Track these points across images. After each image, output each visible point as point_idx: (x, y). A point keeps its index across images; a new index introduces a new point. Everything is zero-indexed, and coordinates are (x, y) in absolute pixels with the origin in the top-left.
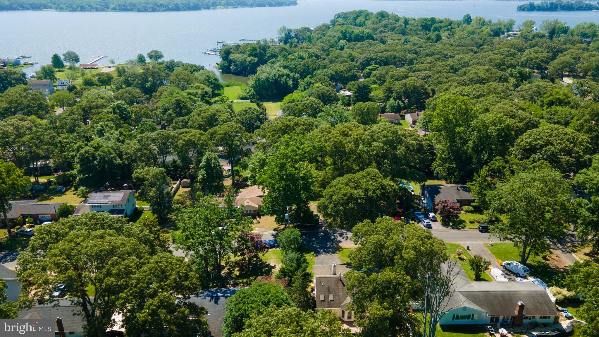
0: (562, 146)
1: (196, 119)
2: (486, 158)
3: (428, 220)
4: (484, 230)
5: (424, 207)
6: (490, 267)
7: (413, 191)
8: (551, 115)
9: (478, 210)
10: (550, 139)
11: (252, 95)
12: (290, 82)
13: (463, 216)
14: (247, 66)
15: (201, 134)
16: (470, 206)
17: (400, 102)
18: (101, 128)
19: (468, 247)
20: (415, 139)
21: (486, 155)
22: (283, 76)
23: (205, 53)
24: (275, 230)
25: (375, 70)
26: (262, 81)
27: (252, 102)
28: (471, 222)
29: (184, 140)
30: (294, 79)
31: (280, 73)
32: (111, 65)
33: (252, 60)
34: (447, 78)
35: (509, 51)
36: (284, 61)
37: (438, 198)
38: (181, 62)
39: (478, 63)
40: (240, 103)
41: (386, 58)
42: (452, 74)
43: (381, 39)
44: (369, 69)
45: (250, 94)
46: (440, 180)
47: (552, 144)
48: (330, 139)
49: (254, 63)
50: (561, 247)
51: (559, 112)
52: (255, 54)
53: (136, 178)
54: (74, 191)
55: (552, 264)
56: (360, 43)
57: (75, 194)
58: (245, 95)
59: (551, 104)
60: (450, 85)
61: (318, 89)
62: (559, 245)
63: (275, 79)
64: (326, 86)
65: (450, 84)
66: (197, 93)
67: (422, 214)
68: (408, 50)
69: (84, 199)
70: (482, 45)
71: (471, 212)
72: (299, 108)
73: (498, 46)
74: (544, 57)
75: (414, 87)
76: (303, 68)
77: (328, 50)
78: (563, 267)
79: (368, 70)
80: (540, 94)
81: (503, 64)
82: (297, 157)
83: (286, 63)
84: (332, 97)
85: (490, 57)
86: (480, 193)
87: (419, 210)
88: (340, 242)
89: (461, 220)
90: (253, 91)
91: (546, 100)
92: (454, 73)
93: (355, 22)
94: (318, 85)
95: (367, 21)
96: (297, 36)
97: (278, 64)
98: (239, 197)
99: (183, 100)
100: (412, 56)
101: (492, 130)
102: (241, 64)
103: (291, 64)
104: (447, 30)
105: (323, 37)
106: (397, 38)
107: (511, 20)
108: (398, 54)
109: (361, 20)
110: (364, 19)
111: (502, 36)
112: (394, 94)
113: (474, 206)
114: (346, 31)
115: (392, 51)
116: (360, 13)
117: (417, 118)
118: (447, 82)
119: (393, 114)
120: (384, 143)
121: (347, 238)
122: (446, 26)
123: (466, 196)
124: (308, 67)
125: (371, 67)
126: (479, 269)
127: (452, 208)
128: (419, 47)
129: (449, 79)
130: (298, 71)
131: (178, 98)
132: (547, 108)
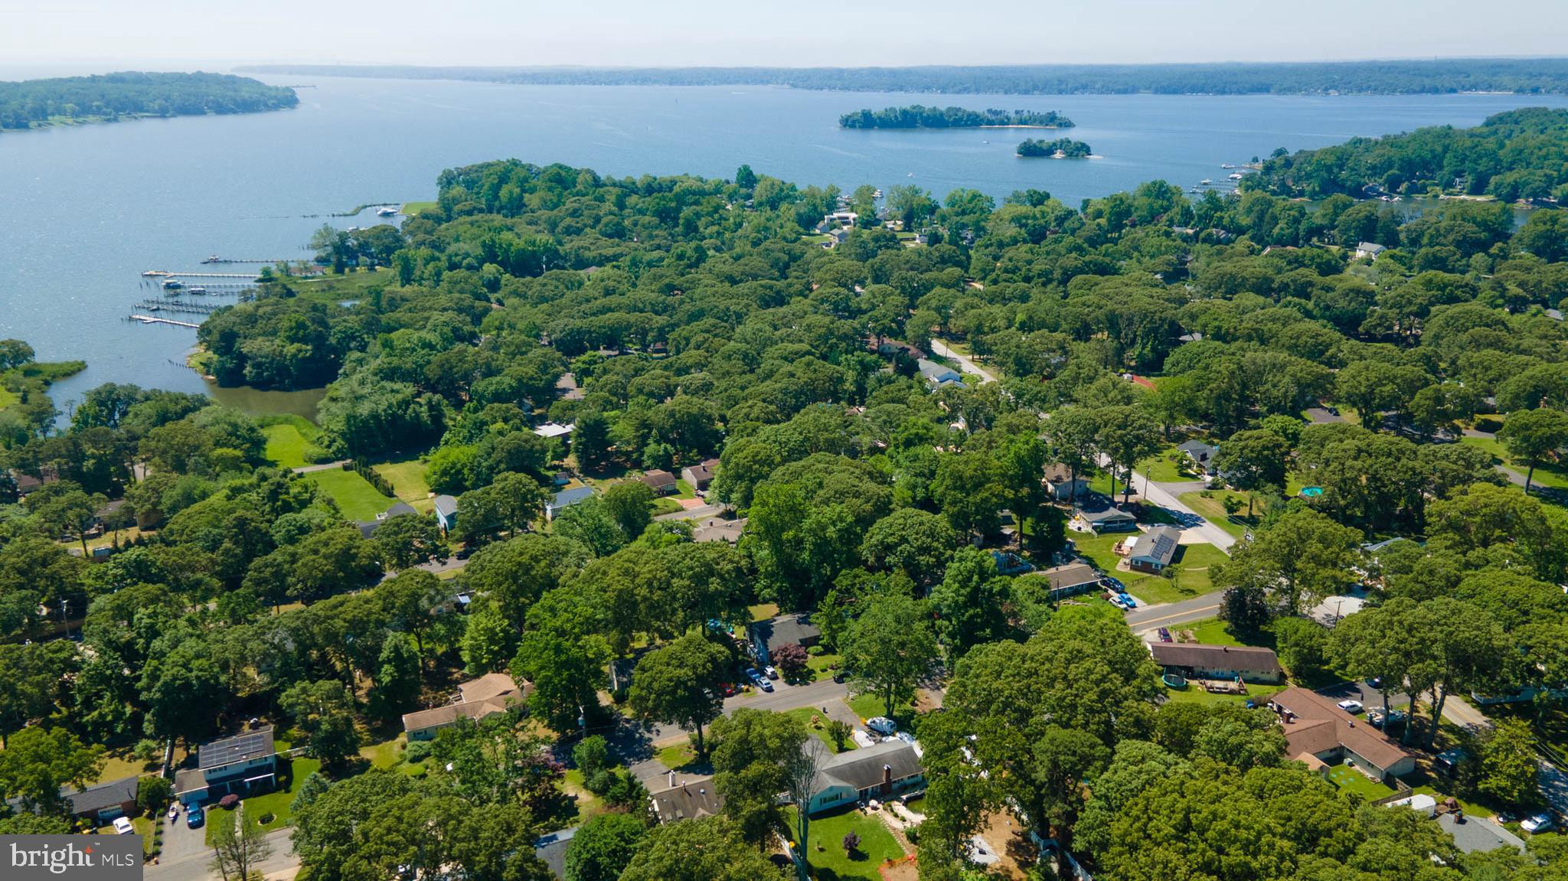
0: (919, 543)
2: (829, 574)
3: (766, 680)
4: (839, 680)
5: (757, 660)
6: (853, 731)
7: (733, 633)
9: (829, 650)
10: (904, 533)
11: (339, 450)
12: (425, 414)
13: (813, 662)
14: (288, 368)
16: (818, 645)
17: (669, 446)
19: (824, 710)
20: (731, 561)
21: (829, 569)
22: (407, 402)
23: (131, 319)
25: (597, 364)
26: (363, 422)
27: (346, 468)
28: (823, 671)
30: (431, 407)
31: (400, 397)
33: (300, 351)
34: (743, 388)
35: (837, 294)
36: (389, 355)
37: (774, 644)
40: (318, 473)
41: (610, 329)
42: (749, 377)
43: (577, 255)
44: (583, 362)
45: (334, 448)
46: (767, 604)
47: (907, 541)
49: (304, 359)
50: (929, 684)
52: (305, 336)
53: (290, 706)
55: (921, 709)
56: (537, 279)
58: (317, 451)
60: (750, 407)
61: (506, 439)
62: (926, 681)
63: (394, 415)
64: (519, 429)
65: (750, 403)
66: (251, 485)
67: (757, 671)
70: (787, 266)
71: (821, 654)
76: (439, 372)
79: (580, 364)
82: (576, 630)
83: (396, 361)
85: (805, 322)
86: (829, 626)
87: (749, 665)
88: (650, 740)
89: (809, 670)
90: (340, 443)
91: (902, 437)
92: (752, 371)
93: (496, 197)
94: (500, 425)
95: (526, 196)
96: (364, 247)
97: (375, 364)
98: (464, 701)
99: (249, 515)
100: (660, 320)
101: (831, 532)
102: (271, 363)
103: (408, 363)
104: (713, 224)
105: (437, 254)
106: (610, 252)
107: (833, 188)
108: (633, 317)
109: (511, 192)
110: (518, 190)
111: (821, 224)
112: (654, 432)
113: (823, 646)
114: (493, 241)
115: (619, 308)
116: (506, 173)
117: (705, 477)
118: (745, 399)
119: (659, 472)
120: (690, 578)
121: (658, 731)
122: (708, 214)
123: (810, 631)
124: (451, 368)
125: (584, 357)
126: (840, 737)
127: (796, 656)
128: (670, 289)
129: (747, 391)
130: (427, 380)
131: (237, 514)
132: (904, 451)
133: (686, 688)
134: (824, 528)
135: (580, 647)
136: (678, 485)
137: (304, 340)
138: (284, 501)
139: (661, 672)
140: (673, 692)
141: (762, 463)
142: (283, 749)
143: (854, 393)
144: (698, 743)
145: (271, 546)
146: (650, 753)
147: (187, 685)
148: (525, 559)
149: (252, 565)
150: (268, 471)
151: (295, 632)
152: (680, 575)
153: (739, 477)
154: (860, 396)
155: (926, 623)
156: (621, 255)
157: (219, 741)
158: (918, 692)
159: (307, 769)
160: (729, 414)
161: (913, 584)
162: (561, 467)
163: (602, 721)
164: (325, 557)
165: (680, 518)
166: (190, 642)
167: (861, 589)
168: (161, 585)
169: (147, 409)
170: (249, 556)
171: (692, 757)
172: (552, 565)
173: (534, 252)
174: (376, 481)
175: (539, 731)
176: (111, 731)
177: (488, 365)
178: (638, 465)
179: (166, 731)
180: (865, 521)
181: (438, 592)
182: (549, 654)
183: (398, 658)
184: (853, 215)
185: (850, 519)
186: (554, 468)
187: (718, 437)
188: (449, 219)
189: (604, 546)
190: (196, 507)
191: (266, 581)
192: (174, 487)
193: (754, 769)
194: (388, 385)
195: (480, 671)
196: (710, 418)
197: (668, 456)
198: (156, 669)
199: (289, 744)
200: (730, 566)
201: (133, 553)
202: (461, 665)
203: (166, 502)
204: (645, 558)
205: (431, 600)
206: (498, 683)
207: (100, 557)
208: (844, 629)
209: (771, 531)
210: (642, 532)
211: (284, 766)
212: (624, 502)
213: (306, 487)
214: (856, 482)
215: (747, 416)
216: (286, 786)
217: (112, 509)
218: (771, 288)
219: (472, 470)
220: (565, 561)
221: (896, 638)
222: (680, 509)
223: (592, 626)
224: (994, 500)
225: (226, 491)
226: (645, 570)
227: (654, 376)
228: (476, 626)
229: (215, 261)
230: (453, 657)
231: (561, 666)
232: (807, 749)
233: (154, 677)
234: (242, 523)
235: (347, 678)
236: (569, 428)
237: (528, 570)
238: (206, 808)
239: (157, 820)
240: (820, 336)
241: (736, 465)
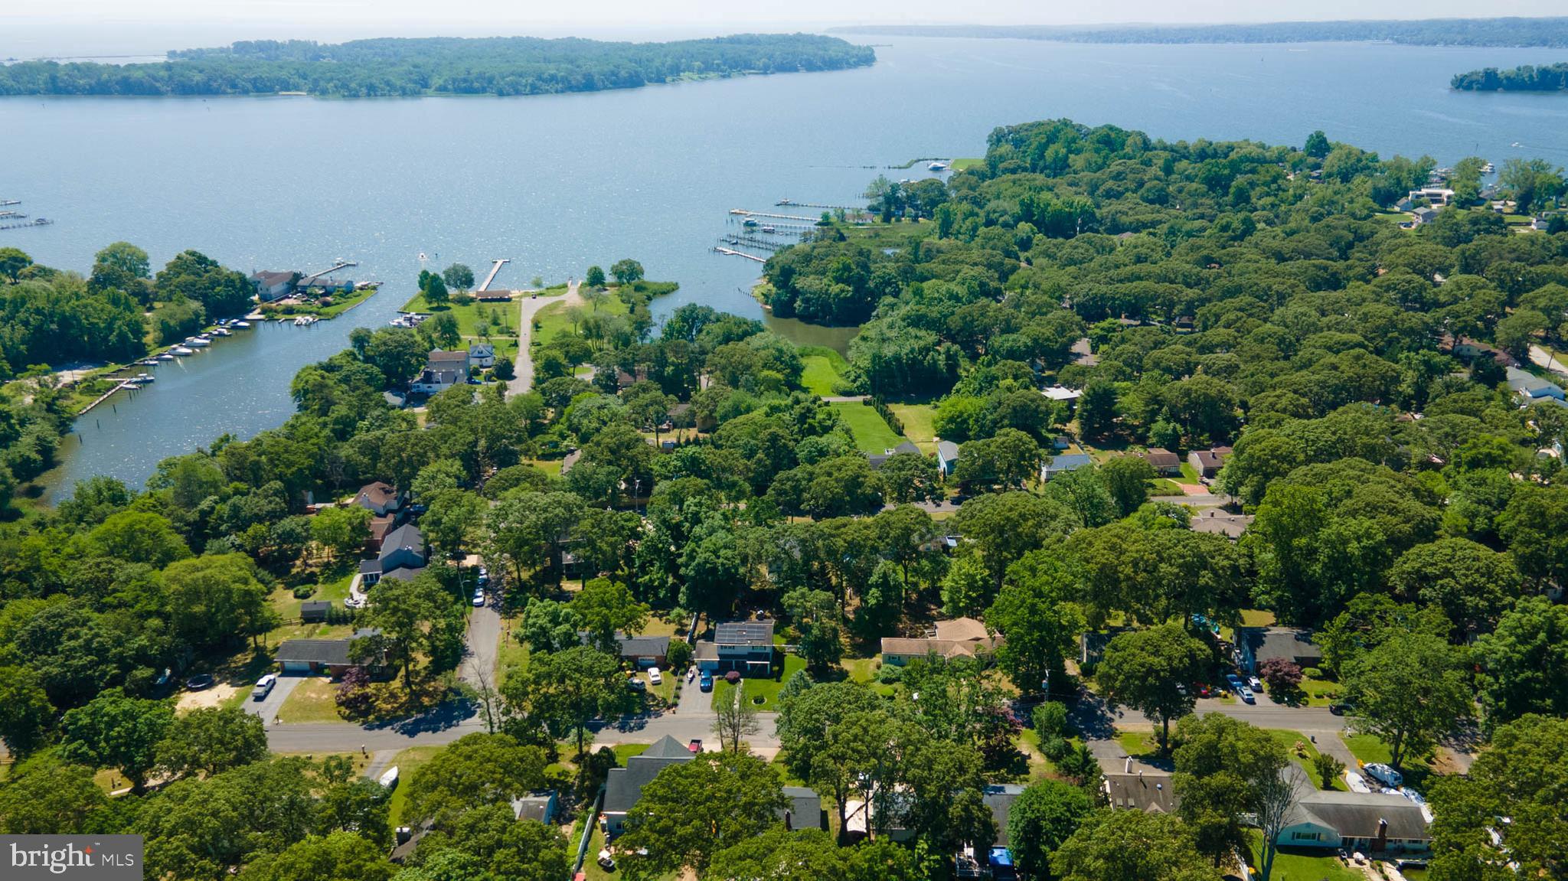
0: (1468, 581)
2: (1343, 593)
3: (1249, 691)
4: (1337, 711)
5: (1241, 668)
6: (1346, 771)
7: (1218, 633)
8: (1474, 485)
9: (1330, 675)
10: (1450, 565)
11: (862, 386)
12: (942, 362)
13: (1306, 684)
14: (831, 305)
16: (1316, 668)
17: (1178, 426)
19: (1313, 739)
21: (1344, 588)
22: (928, 349)
23: (716, 250)
25: (1115, 330)
26: (886, 362)
27: (866, 403)
28: (1318, 697)
30: (949, 356)
31: (922, 343)
32: (536, 290)
33: (843, 291)
34: (1272, 375)
35: (1409, 282)
36: (918, 303)
37: (1263, 655)
38: (711, 310)
40: (842, 404)
41: (1135, 298)
42: (1281, 363)
43: (1114, 220)
44: (1102, 329)
45: (858, 383)
46: (1263, 611)
47: (1451, 575)
48: (1093, 558)
49: (845, 298)
50: (1455, 744)
52: (849, 277)
55: (1437, 768)
56: (1070, 241)
58: (846, 383)
59: (1475, 464)
60: (1278, 396)
61: (1012, 396)
62: (1452, 740)
63: (914, 359)
64: (1027, 388)
65: (1278, 392)
67: (1239, 679)
70: (1350, 245)
71: (1319, 678)
74: (1489, 303)
75: (1206, 395)
76: (960, 323)
77: (1001, 264)
79: (1098, 331)
83: (923, 309)
84: (1038, 409)
85: (1364, 309)
86: (1333, 650)
87: (1231, 670)
88: (1112, 720)
89: (1301, 692)
90: (864, 378)
91: (1466, 456)
92: (1287, 358)
93: (1042, 156)
94: (1009, 381)
95: (1072, 156)
96: (911, 199)
97: (904, 310)
98: (938, 638)
99: (780, 432)
100: (1191, 293)
102: (818, 299)
103: (934, 312)
104: (1268, 194)
105: (976, 209)
106: (1148, 217)
107: (1426, 159)
108: (1162, 288)
109: (1057, 153)
110: (1064, 150)
111: (1403, 201)
112: (1165, 409)
113: (1322, 670)
114: (1032, 201)
115: (1148, 276)
116: (1054, 132)
117: (1214, 464)
118: (1274, 387)
119: (1163, 452)
120: (1180, 566)
121: (1122, 714)
122: (1265, 184)
123: (1308, 651)
124: (972, 321)
125: (1104, 324)
126: (1328, 774)
127: (1287, 674)
128: (1207, 261)
129: (1276, 380)
130: (949, 329)
131: (772, 430)
132: (1467, 471)
133: (1158, 677)
135: (1055, 612)
136: (1182, 467)
137: (847, 282)
138: (810, 424)
139: (1134, 655)
140: (1144, 679)
141: (1283, 459)
142: (780, 643)
143: (1411, 397)
144: (1162, 737)
145: (795, 463)
146: (1110, 734)
147: (714, 569)
148: (1014, 515)
149: (777, 477)
150: (802, 396)
151: (803, 542)
152: (1169, 560)
153: (1250, 470)
154: (1418, 400)
155: (1462, 673)
156: (1160, 222)
157: (731, 623)
158: (1439, 750)
159: (796, 666)
160: (1251, 401)
161: (1451, 625)
162: (1063, 431)
163: (1065, 689)
164: (837, 480)
165: (1179, 502)
166: (721, 533)
167: (1381, 618)
168: (706, 481)
169: (716, 328)
170: (777, 468)
171: (1154, 749)
172: (1039, 525)
173: (1070, 213)
174: (889, 418)
175: (1004, 685)
176: (656, 595)
177: (1008, 322)
178: (1142, 440)
179: (696, 604)
180: (1400, 543)
181: (929, 531)
182: (1023, 612)
183: (885, 584)
184: (1450, 192)
185: (1380, 537)
186: (1056, 431)
187: (1235, 424)
188: (993, 176)
189: (1094, 517)
190: (741, 419)
191: (786, 493)
192: (727, 399)
193: (1220, 779)
194: (913, 331)
195: (956, 613)
196: (1229, 403)
197: (1176, 437)
198: (693, 550)
199: (784, 640)
200: (1226, 563)
201: (691, 450)
202: (941, 604)
203: (720, 411)
204: (1134, 536)
205: (922, 537)
206: (971, 628)
207: (667, 449)
208: (1351, 657)
209: (1280, 534)
210: (1135, 510)
211: (778, 657)
212: (1121, 476)
213: (830, 415)
214: (1396, 498)
215: (1272, 406)
216: (777, 676)
217: (680, 410)
218: (1326, 269)
219: (976, 421)
220: (1053, 524)
221: (1417, 683)
222: (1181, 494)
223: (1070, 594)
225: (766, 409)
226: (1133, 548)
227: (1175, 351)
228: (960, 571)
229: (786, 204)
230: (934, 594)
231: (1033, 626)
232: (1285, 775)
233: (692, 557)
234: (774, 438)
235: (839, 592)
236: (1077, 394)
237: (1016, 525)
238: (715, 678)
239: (679, 677)
240: (1378, 327)
241: (1251, 456)
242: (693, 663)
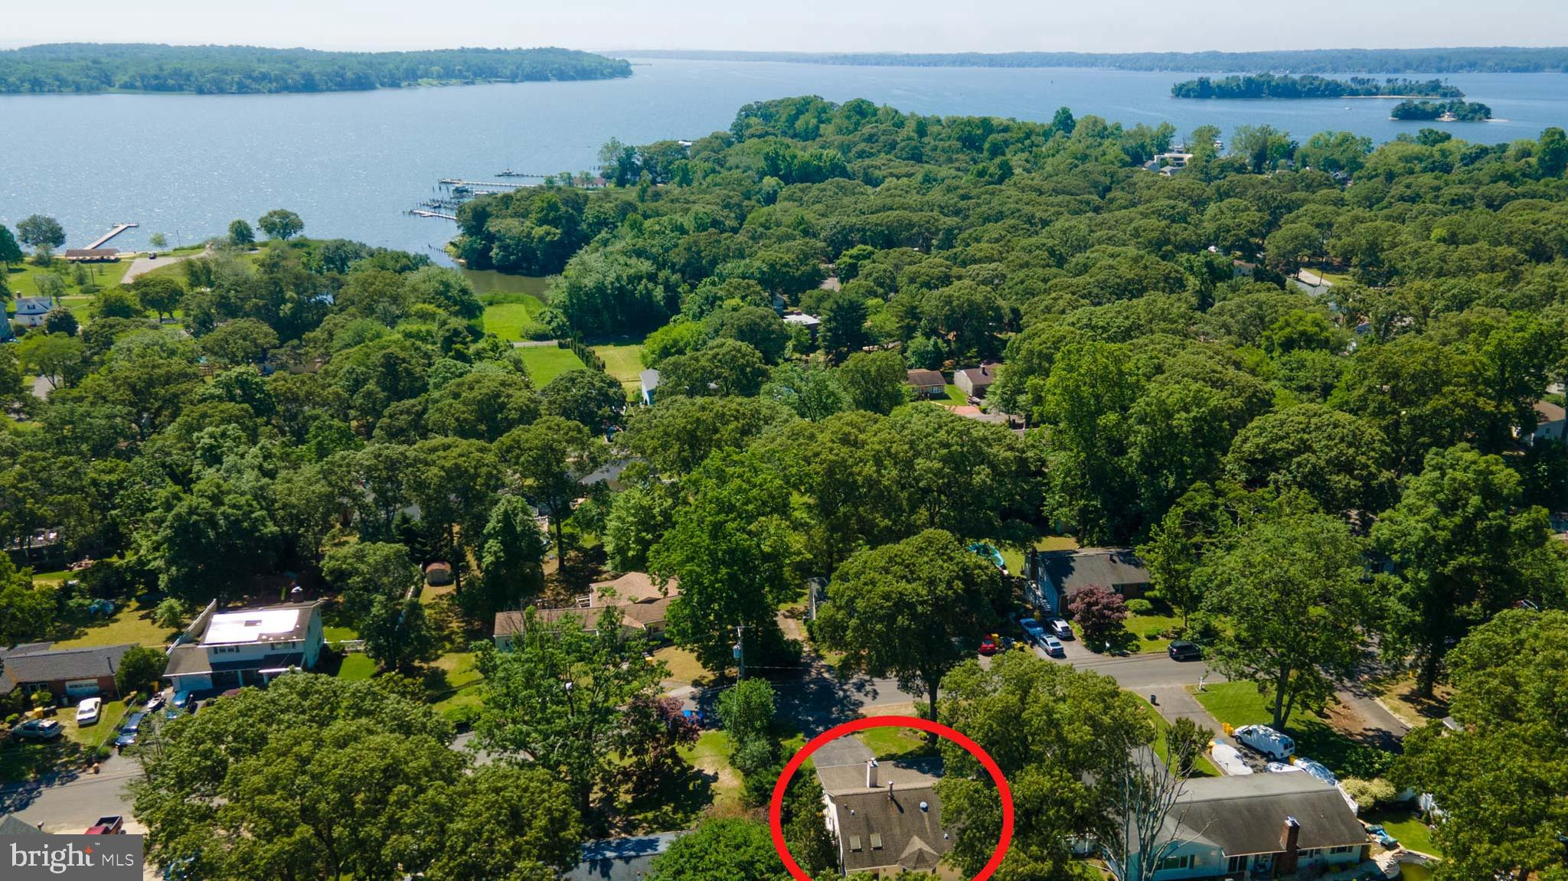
0: (1333, 454)
1: (451, 405)
2: (1171, 485)
3: (1054, 639)
4: (1185, 653)
5: (1041, 608)
6: (1212, 743)
7: (1004, 567)
8: (1291, 370)
9: (1160, 608)
10: (1306, 436)
11: (559, 327)
12: (659, 293)
13: (1133, 624)
14: (534, 251)
15: (482, 450)
16: (1143, 597)
17: (940, 341)
18: (212, 441)
19: (1153, 699)
20: (1011, 448)
21: (1172, 479)
22: (640, 278)
23: (411, 212)
24: (696, 683)
25: (865, 257)
26: (586, 294)
27: (561, 346)
28: (1152, 638)
29: (442, 468)
30: (668, 287)
31: (632, 271)
32: (157, 251)
33: (548, 234)
34: (1045, 281)
35: (1173, 208)
37: (1072, 585)
38: (363, 246)
39: (1109, 239)
40: (530, 349)
41: (888, 228)
42: (1054, 270)
43: (866, 174)
44: (851, 257)
45: (554, 324)
46: (1061, 535)
47: (1309, 449)
48: (816, 455)
49: (552, 242)
50: (1349, 684)
51: (1308, 364)
52: (555, 218)
53: (332, 572)
54: (137, 609)
55: (1337, 724)
56: (817, 185)
57: (142, 618)
58: (541, 327)
59: (1288, 345)
60: (1055, 299)
62: (1346, 681)
63: (621, 288)
64: (757, 305)
66: (428, 332)
67: (1038, 624)
68: (940, 206)
69: (174, 630)
70: (1108, 189)
71: (1148, 612)
72: (703, 368)
73: (1146, 194)
74: (1254, 222)
75: (971, 303)
76: (684, 255)
77: (739, 206)
78: (1360, 730)
79: (847, 259)
80: (1262, 319)
81: (1168, 242)
82: (750, 507)
83: (640, 243)
84: (773, 332)
85: (1133, 225)
86: (1165, 569)
87: (1029, 613)
88: (860, 703)
89: (1126, 633)
90: (562, 318)
91: (1280, 336)
92: (1059, 267)
93: (792, 125)
94: (735, 301)
95: (822, 126)
96: (648, 165)
98: (590, 605)
99: (402, 355)
100: (951, 221)
101: (1180, 420)
102: (517, 245)
103: (655, 246)
104: (1023, 151)
105: (718, 168)
106: (903, 170)
107: (1166, 127)
108: (917, 216)
109: (807, 123)
110: (815, 121)
111: (1149, 162)
112: (923, 323)
113: (1151, 600)
114: (777, 153)
115: (903, 207)
116: (803, 106)
117: (983, 380)
118: (1047, 291)
119: (924, 370)
121: (875, 693)
122: (1018, 141)
123: (1133, 575)
124: (699, 252)
125: (854, 251)
126: (1188, 750)
127: (1107, 607)
128: (964, 197)
130: (672, 264)
131: (389, 351)
132: (1281, 355)
133: (914, 616)
134: (1169, 415)
135: (752, 533)
136: (947, 389)
137: (554, 223)
138: (458, 351)
139: (873, 583)
140: (891, 618)
142: (334, 636)
152: (928, 452)
158: (1331, 695)
160: (1023, 309)
163: (779, 661)
164: (466, 402)
171: (917, 742)
173: (818, 165)
180: (1234, 418)
182: (703, 538)
183: (507, 530)
184: (1190, 156)
188: (739, 141)
192: (349, 330)
195: (623, 567)
197: (938, 354)
202: (603, 559)
206: (638, 585)
211: (328, 660)
212: (866, 376)
218: (1087, 204)
219: (695, 350)
224: (1458, 411)
225: (398, 336)
229: (509, 175)
231: (716, 559)
234: (391, 361)
236: (819, 319)
238: (200, 703)
239: (132, 707)
240: (1150, 242)
241: (1031, 352)
242: (166, 683)
